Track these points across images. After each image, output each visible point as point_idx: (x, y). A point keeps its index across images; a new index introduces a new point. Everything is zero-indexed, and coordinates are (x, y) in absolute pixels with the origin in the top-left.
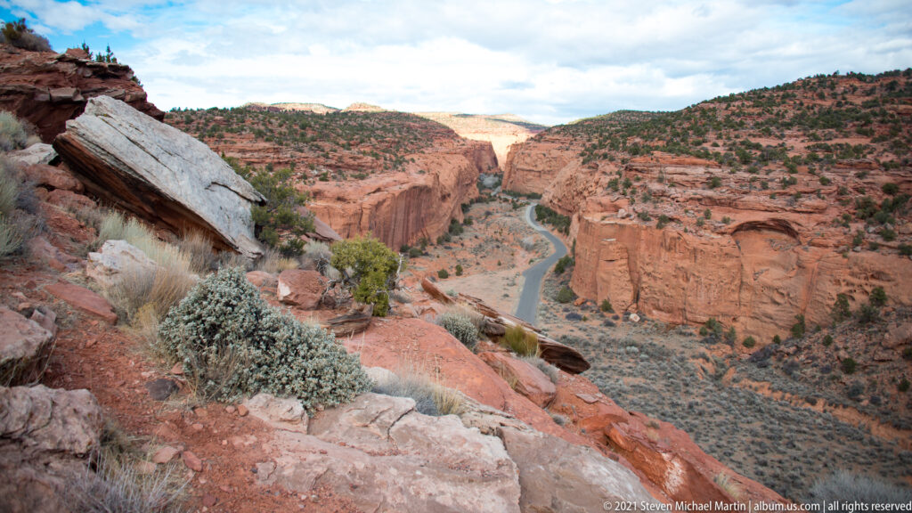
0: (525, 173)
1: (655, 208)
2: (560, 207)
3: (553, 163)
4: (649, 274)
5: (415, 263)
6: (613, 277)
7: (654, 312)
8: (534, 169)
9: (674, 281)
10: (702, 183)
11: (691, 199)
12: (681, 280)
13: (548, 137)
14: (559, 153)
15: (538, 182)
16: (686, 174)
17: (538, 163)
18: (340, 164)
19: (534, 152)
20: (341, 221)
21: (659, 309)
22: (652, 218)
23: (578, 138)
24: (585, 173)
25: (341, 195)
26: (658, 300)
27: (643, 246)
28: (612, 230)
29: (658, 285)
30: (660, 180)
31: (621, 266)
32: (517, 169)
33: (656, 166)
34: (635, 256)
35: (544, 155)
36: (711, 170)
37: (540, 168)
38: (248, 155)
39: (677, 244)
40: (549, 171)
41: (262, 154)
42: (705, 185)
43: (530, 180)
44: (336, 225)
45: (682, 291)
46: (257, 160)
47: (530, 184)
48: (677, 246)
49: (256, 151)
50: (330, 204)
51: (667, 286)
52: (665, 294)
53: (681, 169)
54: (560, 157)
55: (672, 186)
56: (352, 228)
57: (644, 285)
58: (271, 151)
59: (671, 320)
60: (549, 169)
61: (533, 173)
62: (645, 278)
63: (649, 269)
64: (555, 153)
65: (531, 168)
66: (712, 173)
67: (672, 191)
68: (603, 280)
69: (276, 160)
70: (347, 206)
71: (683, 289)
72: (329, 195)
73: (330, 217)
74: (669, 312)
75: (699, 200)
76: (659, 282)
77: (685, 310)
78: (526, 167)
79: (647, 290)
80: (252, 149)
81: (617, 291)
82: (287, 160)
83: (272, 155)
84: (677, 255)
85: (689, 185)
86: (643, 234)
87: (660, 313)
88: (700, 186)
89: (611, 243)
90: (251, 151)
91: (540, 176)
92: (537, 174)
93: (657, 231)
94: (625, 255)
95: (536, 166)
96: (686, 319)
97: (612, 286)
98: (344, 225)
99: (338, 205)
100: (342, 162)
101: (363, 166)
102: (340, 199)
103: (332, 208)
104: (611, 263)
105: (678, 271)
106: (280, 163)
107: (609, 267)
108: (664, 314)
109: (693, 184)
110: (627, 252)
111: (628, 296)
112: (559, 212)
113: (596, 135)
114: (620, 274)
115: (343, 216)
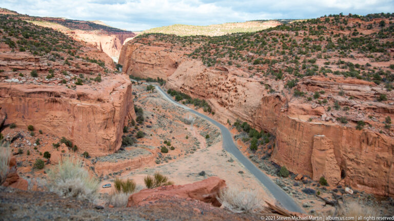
0: (143, 65)
1: (347, 114)
2: (192, 93)
3: (162, 60)
4: (352, 160)
5: (143, 142)
6: (327, 162)
7: (358, 185)
8: (149, 62)
9: (376, 166)
10: (372, 97)
11: (368, 108)
12: (383, 166)
13: (155, 43)
14: (165, 54)
15: (152, 71)
16: (359, 91)
17: (151, 59)
18: (78, 70)
19: (148, 52)
20: (102, 117)
21: (363, 184)
22: (348, 122)
23: (176, 44)
24: (216, 73)
25: (100, 97)
26: (363, 178)
27: (344, 140)
28: (320, 129)
29: (362, 168)
30: (341, 94)
31: (331, 153)
32: (136, 62)
33: (335, 84)
34: (339, 146)
35: (155, 54)
36: (374, 88)
37: (153, 62)
38: (13, 63)
39: (377, 141)
40: (159, 65)
41: (25, 62)
42: (375, 99)
43: (146, 69)
44: (98, 120)
45: (384, 174)
46: (21, 67)
47: (145, 72)
48: (377, 143)
49: (19, 60)
50: (93, 104)
51: (370, 169)
52: (369, 174)
53: (355, 88)
54: (167, 56)
55: (351, 98)
56: (109, 121)
57: (349, 167)
58: (32, 60)
59: (375, 192)
60: (159, 63)
61: (148, 65)
62: (348, 163)
63: (352, 156)
64: (163, 54)
65: (146, 62)
66: (375, 90)
67: (353, 102)
68: (319, 163)
69: (38, 68)
70: (105, 105)
71: (386, 172)
72: (92, 97)
73: (93, 114)
74: (372, 187)
75: (373, 109)
76: (361, 165)
77: (388, 187)
78: (143, 61)
79: (352, 171)
80: (15, 58)
81: (329, 171)
82: (46, 68)
83: (34, 64)
84: (376, 149)
85: (361, 98)
86: (345, 133)
87: (363, 186)
88: (370, 99)
89: (323, 138)
90: (16, 60)
91: (153, 67)
92: (151, 66)
93: (356, 131)
94: (332, 146)
95: (150, 61)
96: (389, 192)
97: (327, 168)
98: (104, 120)
99: (98, 105)
100: (79, 68)
101: (92, 71)
102: (99, 100)
103: (95, 107)
104: (324, 152)
105: (379, 160)
106: (41, 70)
107: (322, 154)
108: (367, 187)
109: (365, 98)
110: (333, 144)
111: (338, 175)
112: (191, 96)
113: (187, 42)
114: (331, 159)
115: (104, 113)
